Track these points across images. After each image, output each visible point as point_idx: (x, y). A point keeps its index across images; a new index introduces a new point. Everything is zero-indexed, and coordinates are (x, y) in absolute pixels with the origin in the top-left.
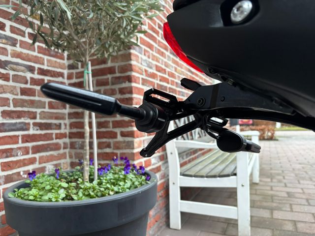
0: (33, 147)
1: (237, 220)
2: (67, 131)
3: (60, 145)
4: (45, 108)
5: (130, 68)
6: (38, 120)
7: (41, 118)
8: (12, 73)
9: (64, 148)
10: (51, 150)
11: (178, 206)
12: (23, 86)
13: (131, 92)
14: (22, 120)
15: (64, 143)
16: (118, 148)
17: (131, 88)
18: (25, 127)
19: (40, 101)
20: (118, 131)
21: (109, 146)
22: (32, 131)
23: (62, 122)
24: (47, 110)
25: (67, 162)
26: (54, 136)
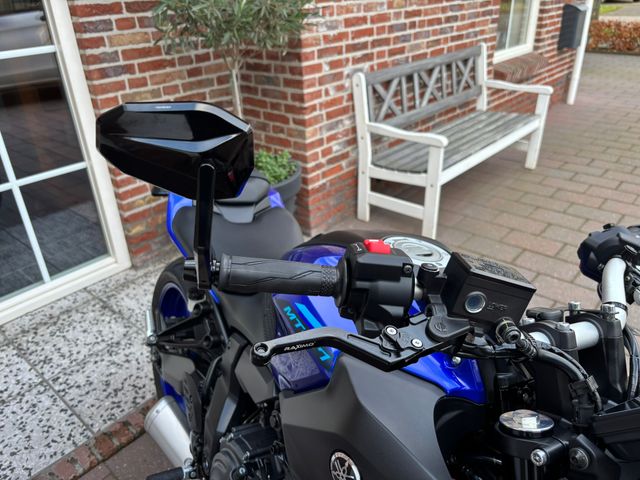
4: (213, 85)
5: (296, 43)
8: (176, 56)
11: (367, 197)
12: (189, 67)
13: (301, 74)
16: (291, 135)
17: (301, 68)
19: (208, 79)
20: (290, 116)
21: (282, 131)
24: (216, 87)
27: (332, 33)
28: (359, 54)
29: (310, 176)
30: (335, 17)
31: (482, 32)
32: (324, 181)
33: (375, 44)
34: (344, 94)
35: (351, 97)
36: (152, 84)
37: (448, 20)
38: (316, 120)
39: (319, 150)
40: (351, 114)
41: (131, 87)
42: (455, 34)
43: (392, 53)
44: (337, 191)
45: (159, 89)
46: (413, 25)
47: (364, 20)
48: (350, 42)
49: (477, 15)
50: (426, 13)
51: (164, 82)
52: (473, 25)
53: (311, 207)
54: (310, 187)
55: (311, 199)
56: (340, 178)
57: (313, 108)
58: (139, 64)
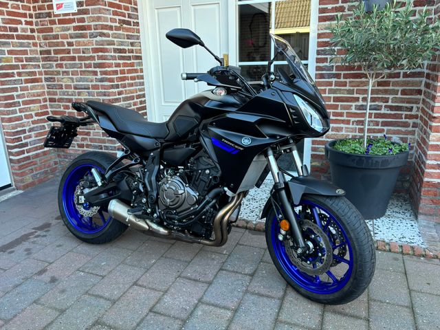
0: (382, 122)
2: (420, 114)
3: (410, 124)
4: (397, 94)
6: (390, 103)
7: (392, 102)
9: (413, 127)
10: (398, 126)
12: (380, 80)
13: (436, 91)
14: (377, 103)
15: (414, 123)
17: (437, 87)
18: (378, 108)
19: (394, 90)
22: (383, 111)
23: (414, 106)
24: (399, 96)
25: (414, 139)
26: (403, 116)
29: (427, 170)
36: (349, 86)
41: (335, 86)
45: (353, 90)
51: (358, 86)
54: (426, 179)
58: (344, 74)
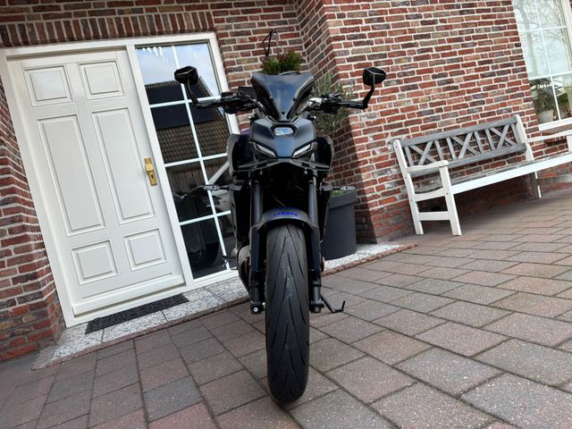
1: (449, 221)
5: (349, 128)
11: (418, 217)
27: (372, 120)
28: (396, 130)
29: (369, 202)
30: (373, 112)
31: (517, 108)
32: (382, 206)
33: (407, 124)
34: (389, 154)
35: (394, 155)
37: (473, 104)
38: (369, 169)
39: (374, 186)
40: (396, 165)
42: (483, 112)
43: (424, 128)
44: (394, 214)
46: (440, 110)
47: (396, 111)
48: (387, 124)
49: (507, 98)
50: (450, 102)
52: (504, 105)
53: (374, 223)
54: (371, 209)
55: (372, 217)
56: (395, 205)
57: (366, 162)
